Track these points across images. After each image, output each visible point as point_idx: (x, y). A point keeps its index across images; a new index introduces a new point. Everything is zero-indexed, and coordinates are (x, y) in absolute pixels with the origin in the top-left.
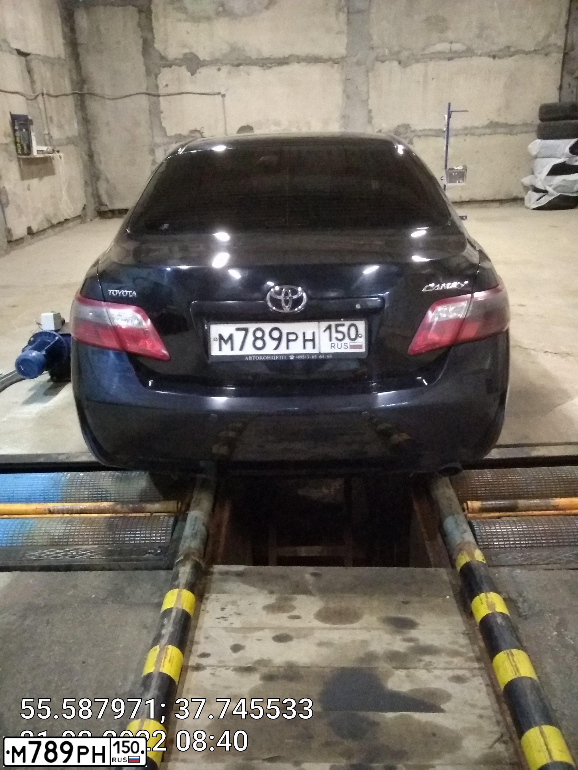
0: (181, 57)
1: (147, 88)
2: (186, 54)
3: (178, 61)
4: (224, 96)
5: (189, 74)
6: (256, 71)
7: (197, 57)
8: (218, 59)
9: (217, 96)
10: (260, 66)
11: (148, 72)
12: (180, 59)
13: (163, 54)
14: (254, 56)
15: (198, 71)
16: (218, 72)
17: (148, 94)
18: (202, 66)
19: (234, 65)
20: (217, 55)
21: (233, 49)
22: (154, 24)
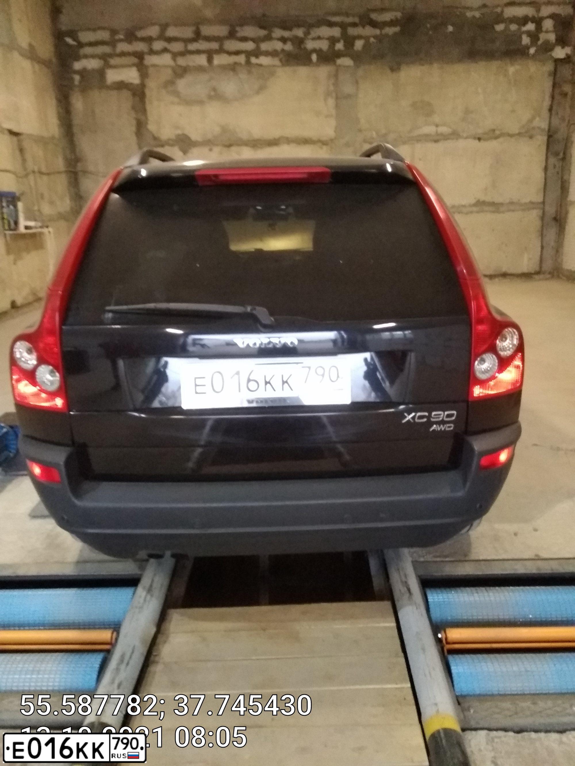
0: (173, 137)
2: (179, 135)
3: (171, 142)
5: (181, 153)
6: (246, 151)
7: (189, 138)
8: (209, 140)
10: (251, 147)
12: (172, 140)
13: (156, 135)
14: (244, 136)
15: (190, 151)
16: (210, 152)
18: (194, 146)
19: (225, 146)
20: (209, 136)
21: (224, 130)
22: (148, 107)
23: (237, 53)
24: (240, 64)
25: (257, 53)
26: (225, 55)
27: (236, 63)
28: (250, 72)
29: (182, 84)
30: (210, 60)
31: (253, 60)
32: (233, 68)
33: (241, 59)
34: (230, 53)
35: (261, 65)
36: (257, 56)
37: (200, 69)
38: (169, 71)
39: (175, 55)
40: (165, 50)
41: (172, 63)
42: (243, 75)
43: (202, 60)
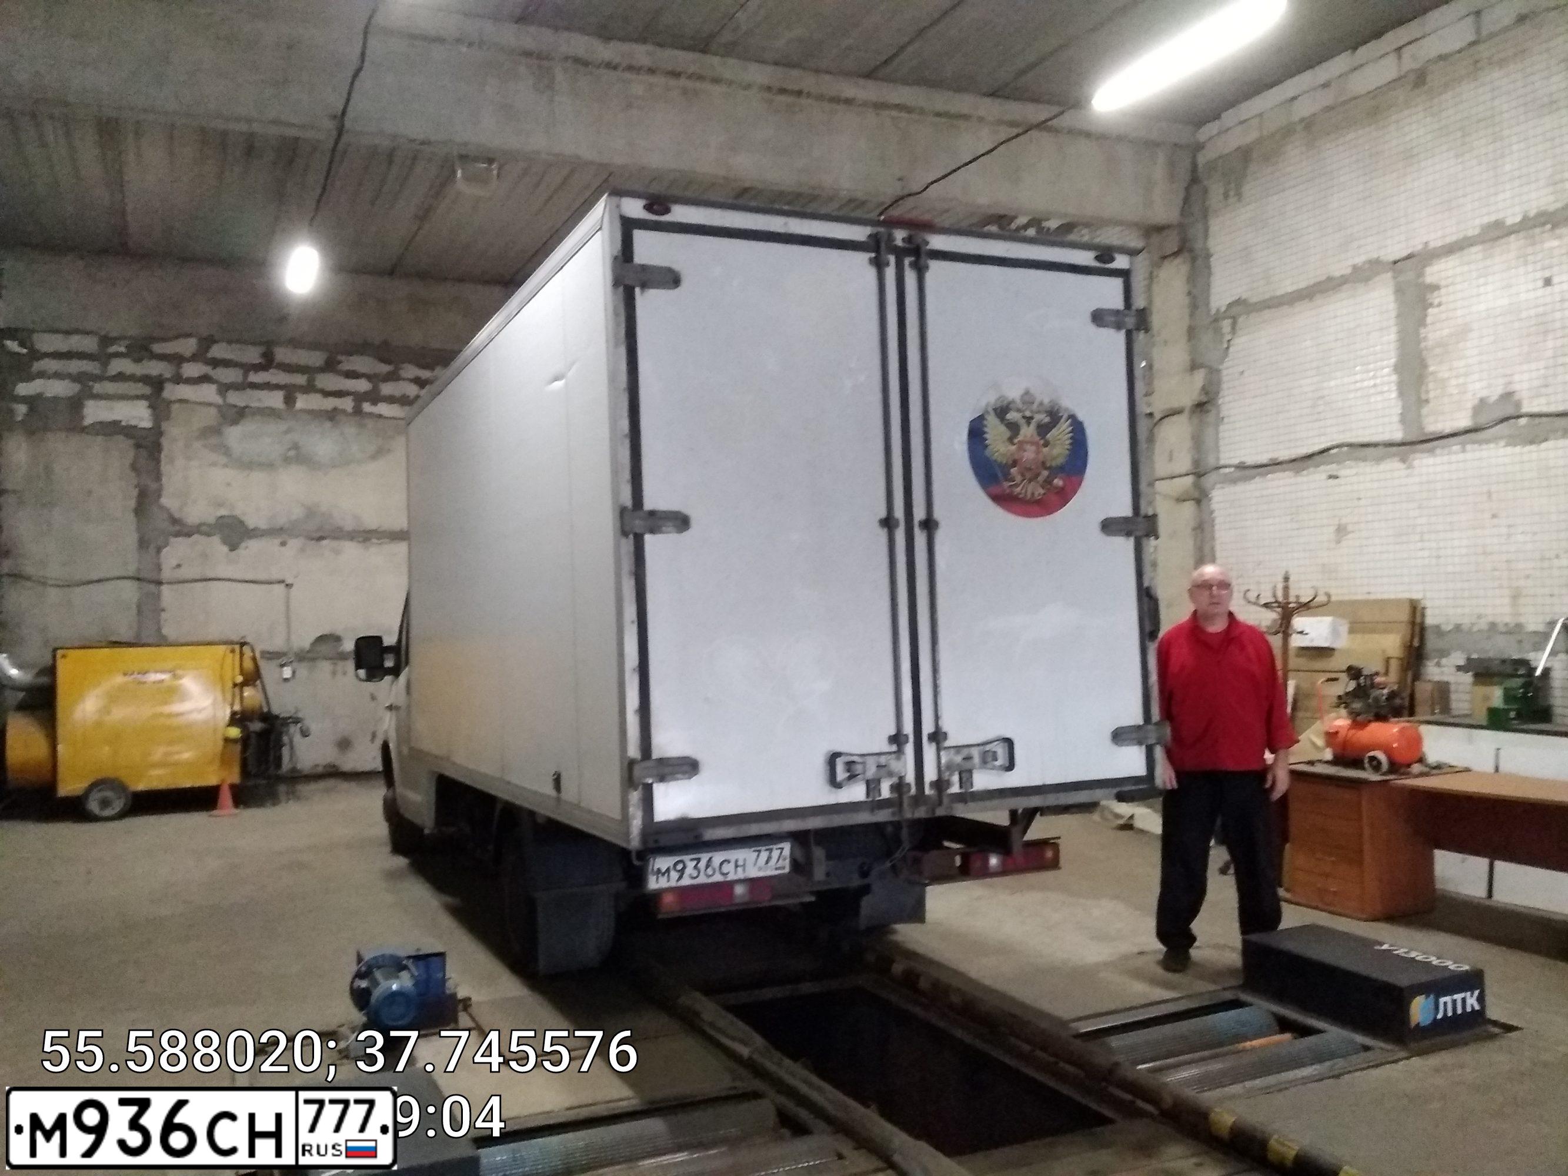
0: (211, 520)
1: (139, 570)
2: (221, 517)
3: (204, 528)
4: (289, 586)
5: (225, 549)
6: (351, 550)
7: (242, 523)
8: (281, 529)
9: (276, 587)
10: (359, 542)
11: (143, 543)
12: (209, 525)
13: (177, 515)
14: (349, 525)
15: (243, 545)
16: (283, 549)
17: (138, 579)
18: (250, 538)
19: (312, 539)
20: (282, 521)
21: (311, 512)
22: (165, 467)
23: (339, 394)
24: (344, 411)
25: (374, 397)
26: (318, 396)
27: (335, 409)
28: (362, 426)
29: (234, 434)
30: (289, 400)
31: (367, 407)
32: (332, 415)
33: (347, 404)
34: (327, 394)
35: (380, 416)
36: (375, 402)
37: (271, 413)
38: (213, 411)
39: (224, 389)
40: (205, 379)
41: (219, 400)
42: (350, 429)
43: (275, 400)
